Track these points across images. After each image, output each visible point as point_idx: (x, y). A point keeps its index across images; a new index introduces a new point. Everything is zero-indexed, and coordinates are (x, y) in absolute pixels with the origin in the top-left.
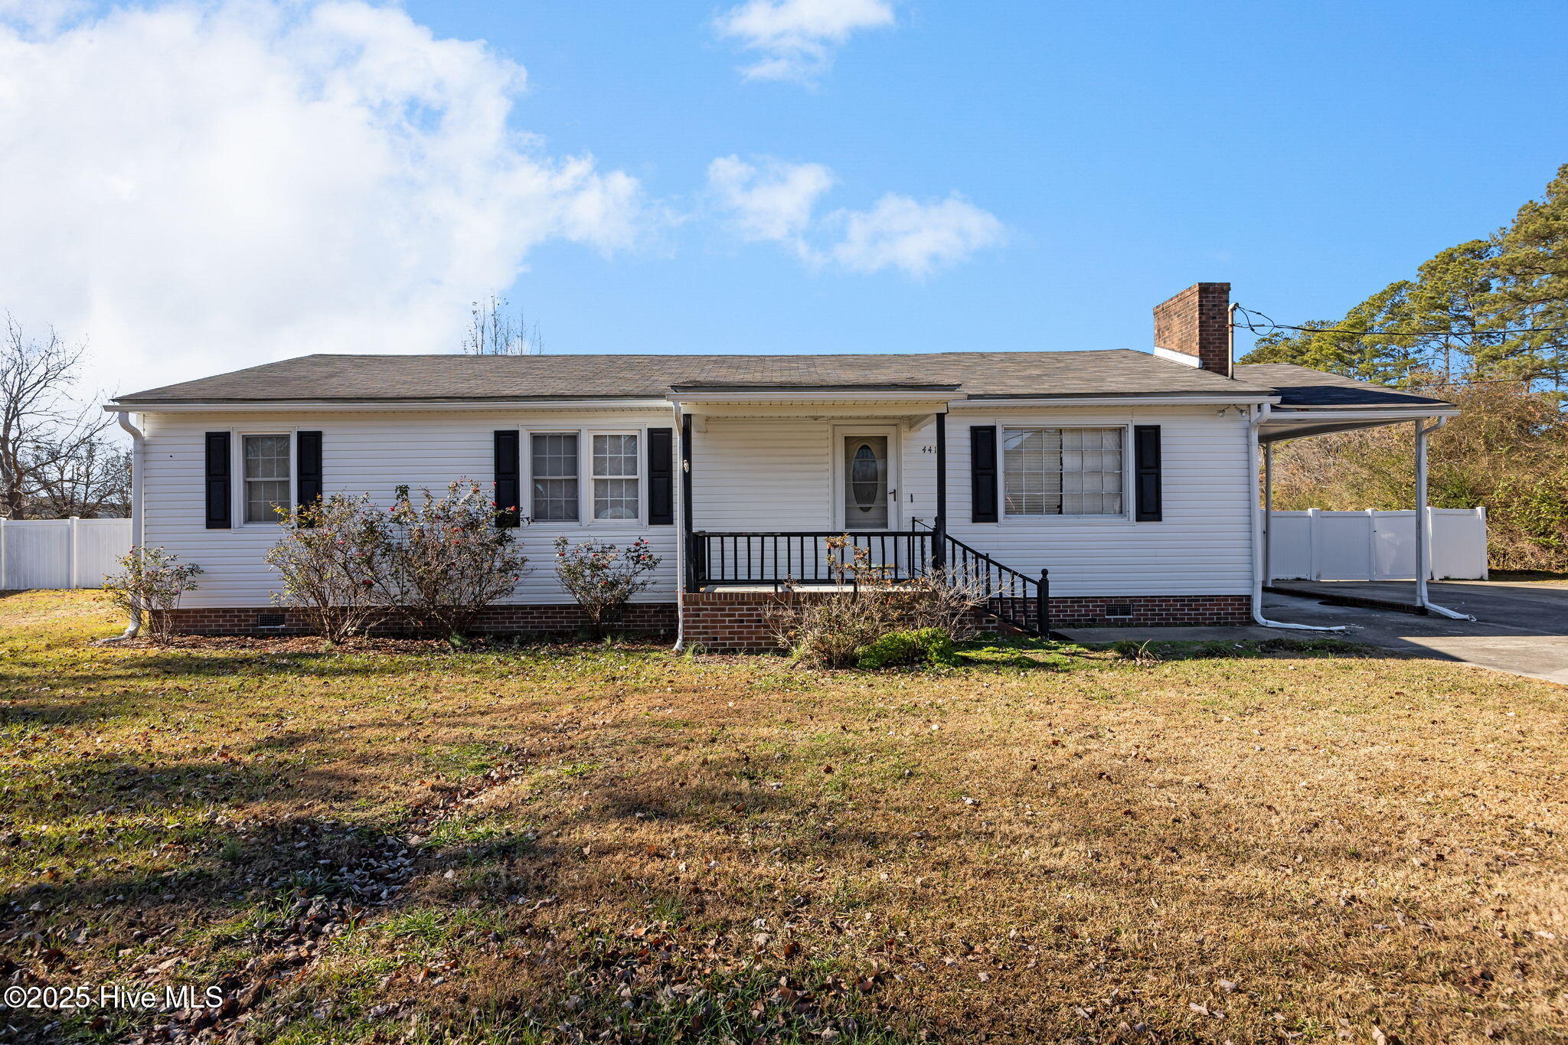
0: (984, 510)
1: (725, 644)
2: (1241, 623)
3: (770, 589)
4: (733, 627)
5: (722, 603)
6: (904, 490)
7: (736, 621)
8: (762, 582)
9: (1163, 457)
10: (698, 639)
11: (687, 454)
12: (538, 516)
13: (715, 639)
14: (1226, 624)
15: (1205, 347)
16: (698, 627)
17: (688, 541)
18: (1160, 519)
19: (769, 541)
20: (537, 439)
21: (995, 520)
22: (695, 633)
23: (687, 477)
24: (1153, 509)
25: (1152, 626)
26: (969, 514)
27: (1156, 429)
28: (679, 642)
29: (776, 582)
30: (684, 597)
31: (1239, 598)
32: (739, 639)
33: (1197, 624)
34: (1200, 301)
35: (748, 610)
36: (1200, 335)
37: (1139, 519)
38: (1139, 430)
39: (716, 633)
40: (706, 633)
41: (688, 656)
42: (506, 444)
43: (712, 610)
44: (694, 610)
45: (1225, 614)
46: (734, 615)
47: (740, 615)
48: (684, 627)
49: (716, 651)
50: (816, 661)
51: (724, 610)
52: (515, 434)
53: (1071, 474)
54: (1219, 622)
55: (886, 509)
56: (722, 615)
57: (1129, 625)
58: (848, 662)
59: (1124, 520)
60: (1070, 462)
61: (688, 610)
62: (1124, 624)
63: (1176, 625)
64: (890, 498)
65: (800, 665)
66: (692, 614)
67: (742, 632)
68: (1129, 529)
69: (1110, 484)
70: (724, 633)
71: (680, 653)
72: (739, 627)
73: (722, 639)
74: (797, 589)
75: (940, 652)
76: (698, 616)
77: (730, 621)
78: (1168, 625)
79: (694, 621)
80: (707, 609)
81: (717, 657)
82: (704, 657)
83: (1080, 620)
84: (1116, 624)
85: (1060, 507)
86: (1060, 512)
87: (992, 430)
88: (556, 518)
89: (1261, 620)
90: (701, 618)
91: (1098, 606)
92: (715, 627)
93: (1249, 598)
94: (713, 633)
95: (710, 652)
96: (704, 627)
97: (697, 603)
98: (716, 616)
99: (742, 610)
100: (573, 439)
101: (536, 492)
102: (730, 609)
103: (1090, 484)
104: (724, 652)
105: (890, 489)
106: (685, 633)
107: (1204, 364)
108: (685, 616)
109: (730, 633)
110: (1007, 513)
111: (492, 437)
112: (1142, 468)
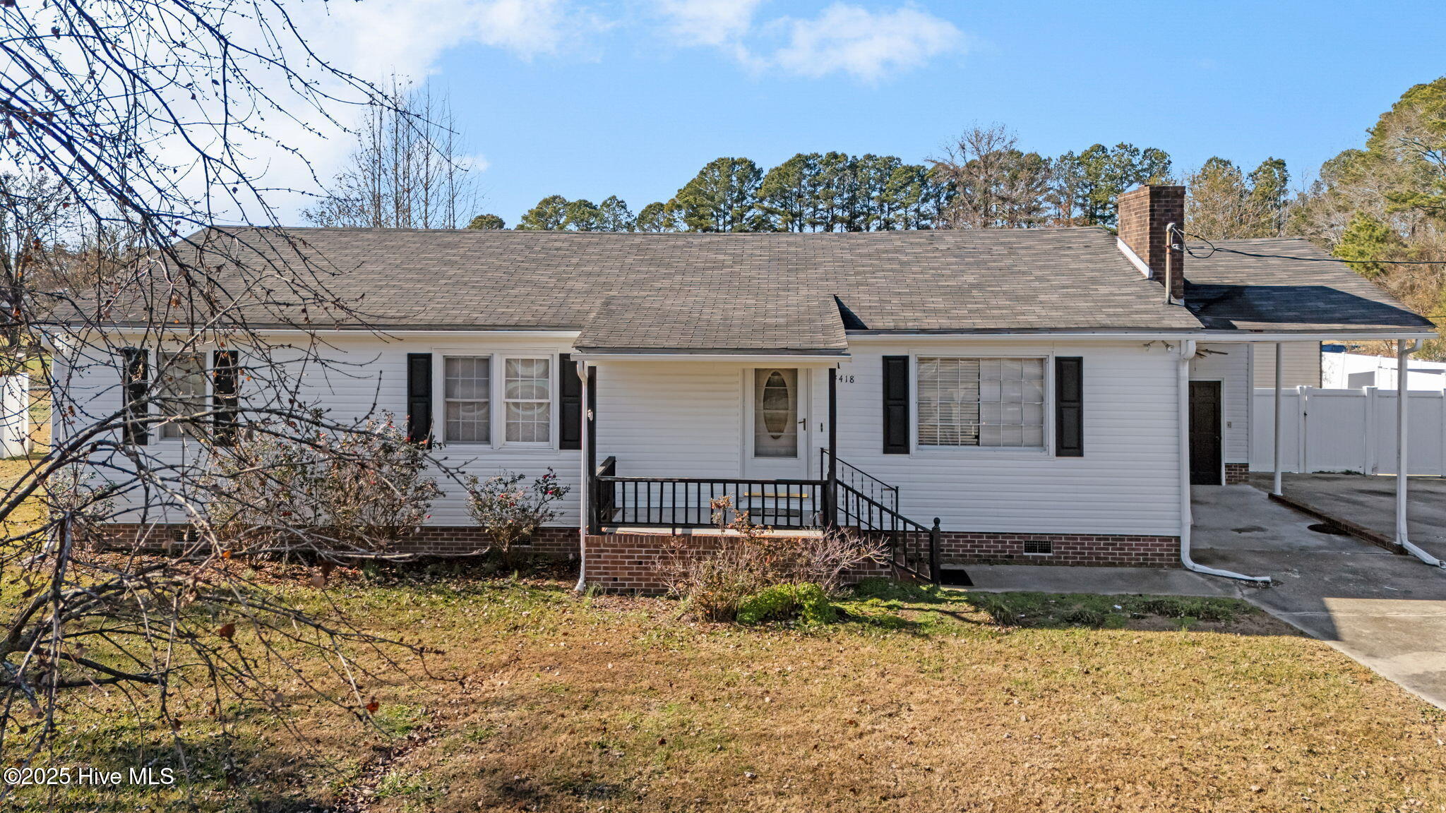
0: (896, 440)
1: (624, 585)
2: (1169, 565)
3: (669, 531)
4: (632, 568)
5: (623, 546)
6: (814, 420)
7: (635, 563)
8: (661, 524)
9: (1086, 389)
10: (598, 579)
11: (592, 405)
12: (450, 437)
13: (615, 579)
14: (1153, 565)
15: (1155, 256)
16: (599, 568)
17: (591, 485)
18: (1080, 454)
19: (668, 487)
20: (449, 361)
21: (907, 451)
22: (596, 574)
23: (592, 425)
24: (1074, 444)
25: (1073, 565)
26: (880, 444)
27: (1079, 361)
28: (581, 581)
29: (674, 525)
30: (586, 539)
31: (1168, 539)
32: (638, 579)
33: (1122, 564)
34: (1152, 206)
35: (647, 552)
36: (1151, 242)
37: (1058, 454)
38: (1060, 361)
39: (616, 573)
40: (606, 574)
41: (588, 599)
42: (419, 366)
43: (613, 551)
44: (595, 551)
45: (1152, 555)
46: (633, 557)
47: (638, 557)
48: (586, 568)
49: (615, 591)
50: (699, 614)
51: (623, 551)
52: (428, 357)
53: (987, 403)
54: (1145, 563)
55: (795, 438)
56: (622, 557)
57: (1049, 563)
58: (728, 615)
59: (1044, 454)
60: (988, 391)
61: (590, 551)
62: (1043, 562)
63: (1098, 565)
64: (800, 427)
65: (685, 618)
66: (594, 555)
67: (640, 574)
68: (1048, 462)
69: (1031, 415)
70: (624, 574)
71: (582, 594)
72: (637, 568)
73: (621, 579)
74: (696, 532)
75: (815, 608)
76: (600, 557)
77: (629, 563)
78: (1090, 565)
79: (595, 562)
80: (608, 551)
81: (615, 599)
82: (603, 599)
83: (996, 556)
84: (1034, 562)
85: (977, 437)
86: (978, 444)
87: (905, 359)
88: (470, 440)
89: (1189, 563)
90: (602, 559)
91: (1015, 542)
92: (616, 568)
93: (1178, 539)
94: (613, 574)
95: (610, 592)
96: (605, 568)
97: (598, 545)
98: (617, 557)
99: (641, 552)
100: (486, 362)
101: (447, 415)
102: (629, 551)
103: (1009, 413)
104: (622, 594)
105: (800, 417)
106: (587, 573)
107: (1154, 274)
108: (587, 557)
109: (629, 574)
110: (921, 443)
111: (405, 360)
112: (1062, 401)
